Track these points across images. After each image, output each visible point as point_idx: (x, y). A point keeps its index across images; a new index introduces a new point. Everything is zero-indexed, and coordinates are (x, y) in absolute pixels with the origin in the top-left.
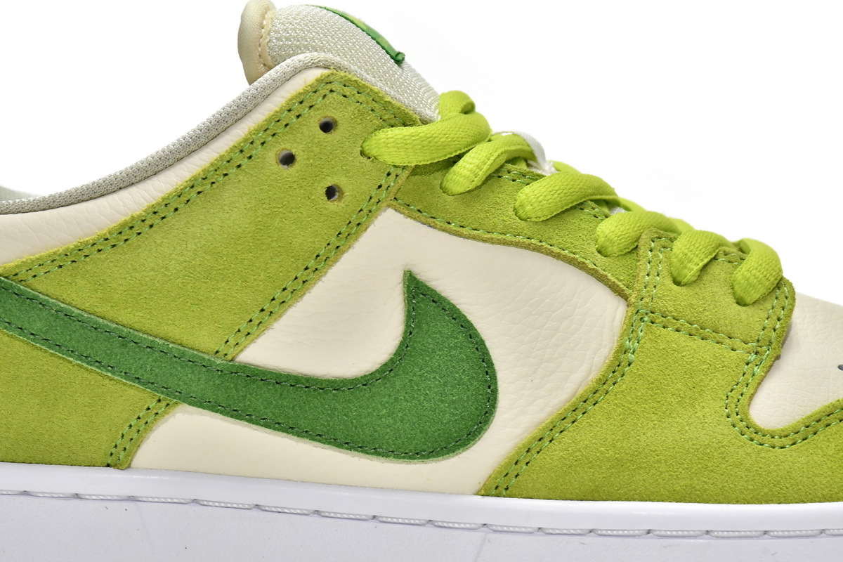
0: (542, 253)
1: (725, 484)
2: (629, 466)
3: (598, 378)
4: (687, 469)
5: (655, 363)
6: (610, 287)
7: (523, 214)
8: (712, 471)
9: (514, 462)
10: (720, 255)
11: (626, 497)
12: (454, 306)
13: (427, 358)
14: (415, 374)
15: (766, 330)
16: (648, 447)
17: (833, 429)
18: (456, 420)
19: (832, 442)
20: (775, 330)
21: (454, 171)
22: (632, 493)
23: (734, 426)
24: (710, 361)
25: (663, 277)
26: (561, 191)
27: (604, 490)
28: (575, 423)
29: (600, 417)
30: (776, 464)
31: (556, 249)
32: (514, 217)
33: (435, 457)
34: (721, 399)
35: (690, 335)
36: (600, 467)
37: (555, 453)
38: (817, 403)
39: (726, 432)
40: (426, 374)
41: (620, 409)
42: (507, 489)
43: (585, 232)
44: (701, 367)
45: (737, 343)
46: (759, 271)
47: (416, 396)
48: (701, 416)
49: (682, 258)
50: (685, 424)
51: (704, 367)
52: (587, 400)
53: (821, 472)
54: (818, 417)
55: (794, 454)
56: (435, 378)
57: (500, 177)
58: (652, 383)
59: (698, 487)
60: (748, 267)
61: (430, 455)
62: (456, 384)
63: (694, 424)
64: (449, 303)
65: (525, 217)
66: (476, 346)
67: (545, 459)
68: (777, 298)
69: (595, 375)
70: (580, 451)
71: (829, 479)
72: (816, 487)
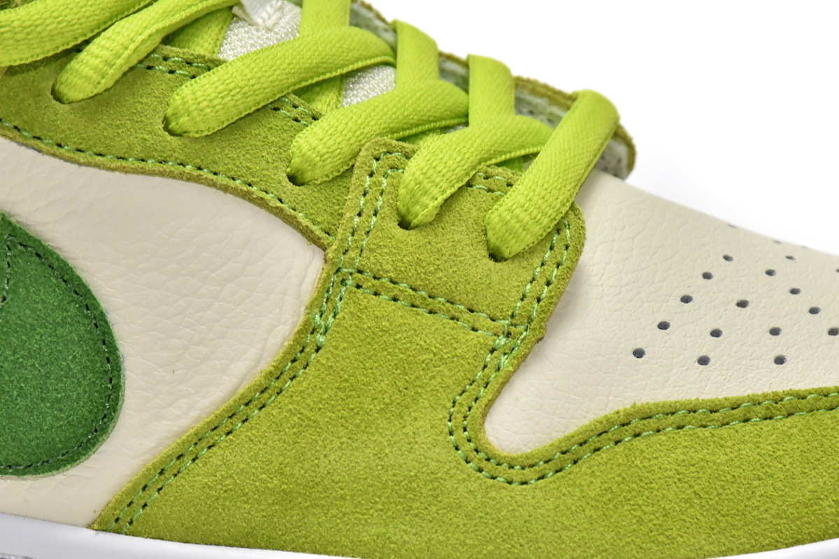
0: (202, 183)
1: (433, 536)
2: (300, 503)
3: (268, 370)
4: (382, 510)
5: (354, 351)
6: (301, 232)
7: (177, 127)
8: (417, 515)
9: (141, 487)
10: (477, 178)
11: (293, 546)
12: (65, 264)
13: (24, 337)
14: (6, 358)
15: (526, 301)
16: (329, 476)
17: (603, 456)
18: (61, 426)
19: (598, 476)
20: (539, 300)
21: (71, 69)
22: (301, 542)
23: (457, 448)
24: (436, 347)
25: (383, 218)
26: (238, 90)
27: (263, 534)
28: (230, 436)
29: (265, 428)
30: (510, 508)
31: (221, 180)
32: (162, 132)
33: (33, 474)
34: (444, 407)
35: (413, 306)
36: (259, 502)
37: (196, 478)
38: (587, 412)
39: (443, 457)
40: (21, 360)
41: (295, 419)
42: (131, 523)
43: (272, 150)
44: (421, 358)
45: (482, 319)
46: (526, 211)
47: (7, 389)
48: (411, 433)
49: (413, 189)
50: (386, 444)
51: (425, 357)
52: (250, 401)
53: (574, 524)
54: (581, 438)
55: (539, 494)
56: (33, 365)
57: (149, 68)
58: (346, 380)
59: (394, 539)
60: (510, 204)
61: (26, 471)
62: (61, 376)
63: (399, 445)
64: (58, 259)
65: (179, 131)
66: (94, 322)
67: (183, 486)
68: (551, 248)
69: (267, 365)
70: (231, 477)
71: (584, 534)
72: (563, 546)
